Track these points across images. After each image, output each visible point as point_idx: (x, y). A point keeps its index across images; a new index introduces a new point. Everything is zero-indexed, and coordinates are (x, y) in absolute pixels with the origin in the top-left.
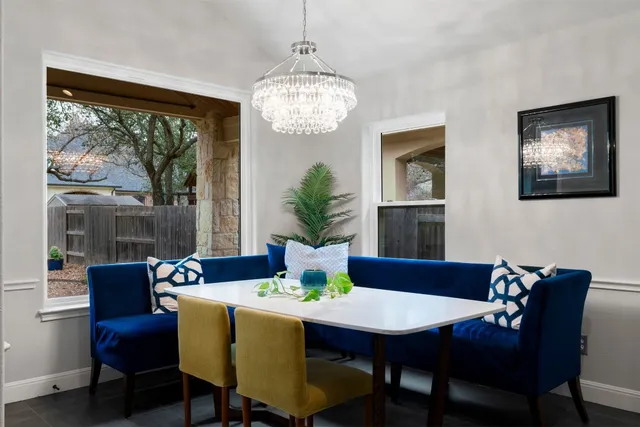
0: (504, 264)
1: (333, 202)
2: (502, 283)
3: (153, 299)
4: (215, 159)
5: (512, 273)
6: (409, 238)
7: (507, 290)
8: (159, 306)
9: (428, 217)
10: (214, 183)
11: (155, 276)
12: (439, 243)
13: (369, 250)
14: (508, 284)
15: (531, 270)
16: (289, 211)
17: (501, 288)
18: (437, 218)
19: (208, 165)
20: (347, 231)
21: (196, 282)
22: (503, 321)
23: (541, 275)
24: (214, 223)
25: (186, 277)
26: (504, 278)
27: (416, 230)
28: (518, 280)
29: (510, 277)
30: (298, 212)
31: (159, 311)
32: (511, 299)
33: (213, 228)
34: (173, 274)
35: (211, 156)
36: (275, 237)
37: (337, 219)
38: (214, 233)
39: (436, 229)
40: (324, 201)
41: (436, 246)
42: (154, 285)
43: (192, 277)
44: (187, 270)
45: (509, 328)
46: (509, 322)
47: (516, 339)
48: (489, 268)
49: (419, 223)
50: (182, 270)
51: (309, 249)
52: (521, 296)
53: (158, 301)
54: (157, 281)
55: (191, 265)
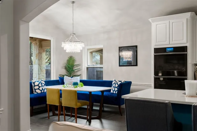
0: (115, 80)
1: (75, 66)
2: (114, 84)
3: (34, 90)
4: (39, 53)
5: (116, 82)
6: (94, 75)
7: (115, 86)
8: (35, 92)
9: (99, 69)
10: (39, 60)
11: (34, 85)
12: (102, 76)
13: (85, 78)
14: (115, 84)
15: (120, 81)
16: (63, 68)
17: (114, 85)
18: (101, 69)
19: (37, 55)
20: (78, 73)
21: (44, 86)
22: (114, 92)
23: (122, 82)
24: (39, 71)
25: (42, 85)
26: (115, 83)
27: (96, 73)
28: (117, 83)
29: (116, 83)
30: (66, 68)
31: (36, 93)
32: (116, 87)
33: (38, 73)
34: (39, 84)
35: (38, 52)
36: (60, 75)
37: (76, 70)
38: (39, 74)
39: (101, 72)
40: (73, 66)
41: (101, 77)
42: (34, 87)
43: (43, 85)
44: (42, 83)
45: (116, 93)
46: (116, 92)
47: (116, 95)
48: (112, 81)
49: (97, 71)
50: (41, 83)
51: (70, 78)
52: (118, 87)
53: (35, 91)
54: (35, 86)
55: (42, 82)
